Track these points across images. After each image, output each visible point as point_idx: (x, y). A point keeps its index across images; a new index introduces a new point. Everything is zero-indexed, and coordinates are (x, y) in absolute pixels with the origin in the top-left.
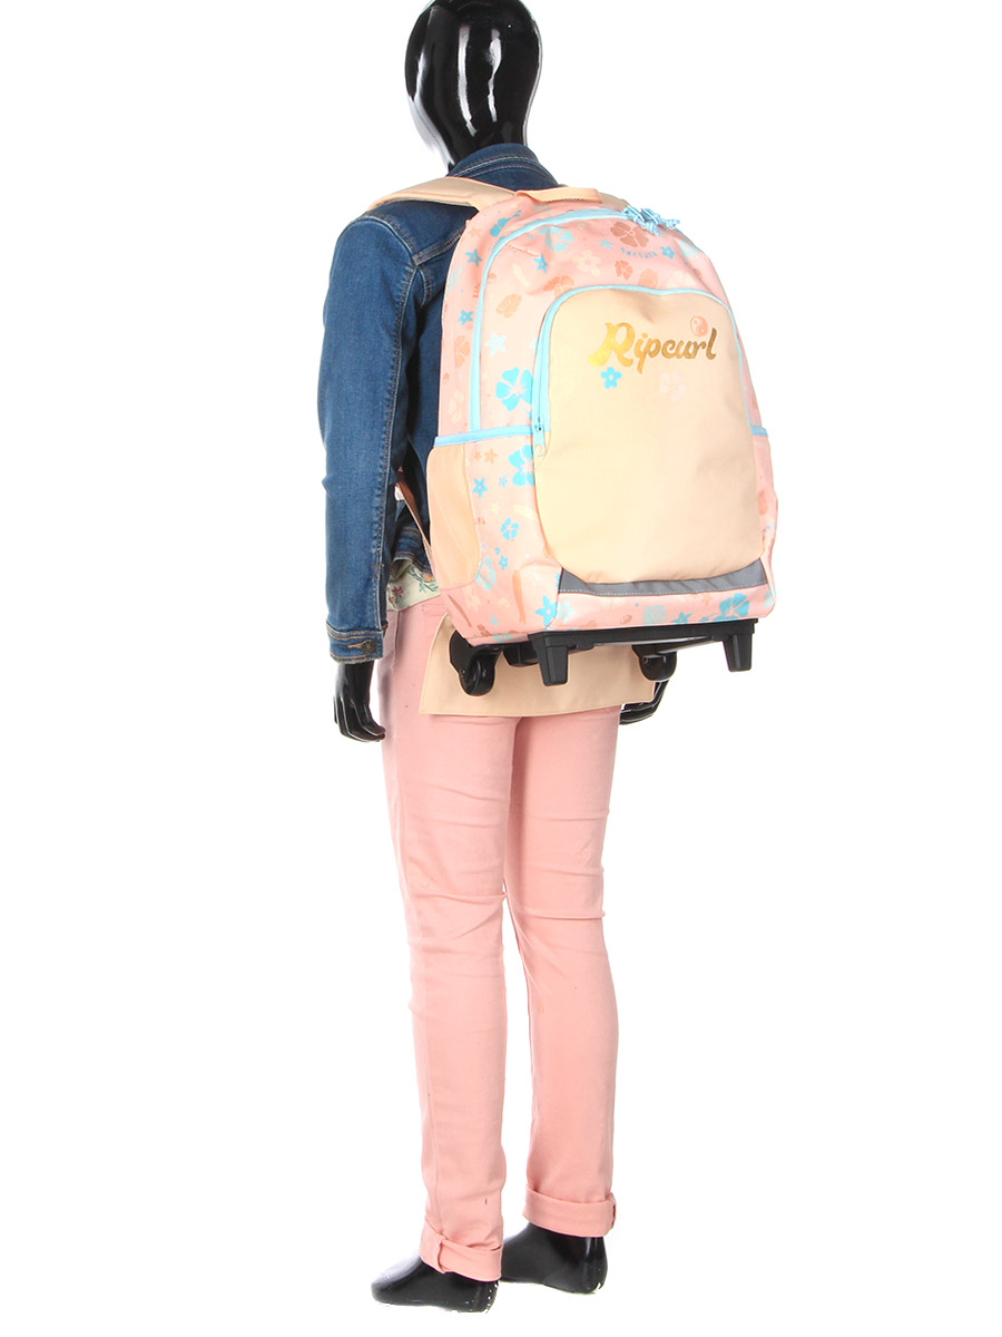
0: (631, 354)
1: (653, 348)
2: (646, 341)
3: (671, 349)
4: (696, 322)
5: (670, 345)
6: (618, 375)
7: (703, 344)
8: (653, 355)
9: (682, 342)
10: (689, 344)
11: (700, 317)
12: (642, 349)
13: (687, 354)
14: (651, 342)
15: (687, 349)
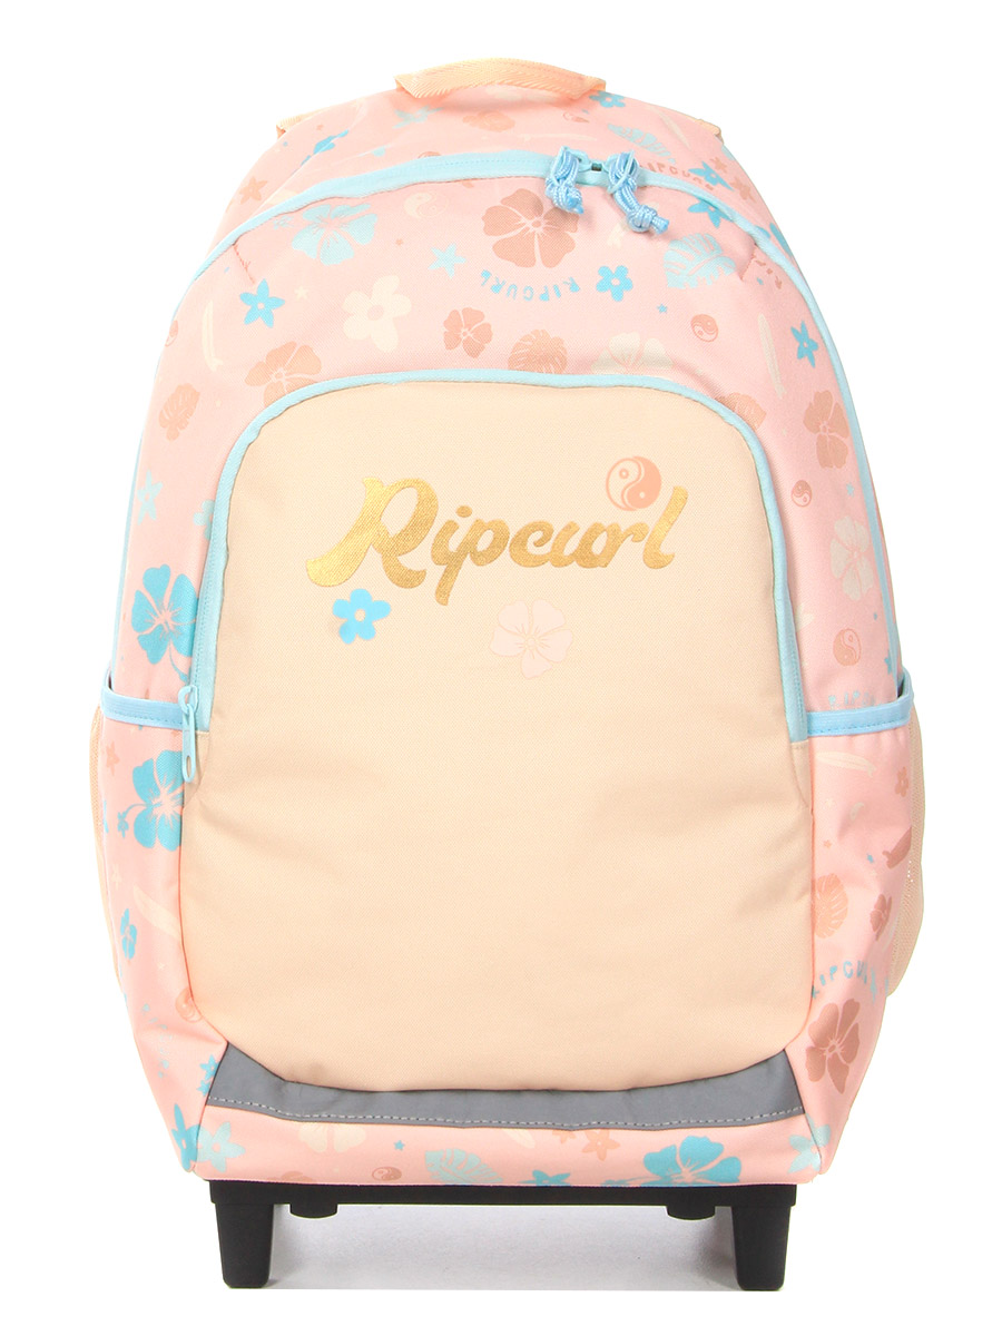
0: (419, 558)
1: (484, 543)
2: (465, 525)
3: (539, 544)
4: (624, 474)
5: (538, 535)
6: (382, 610)
7: (637, 533)
8: (483, 558)
9: (570, 529)
10: (594, 531)
11: (637, 460)
12: (454, 544)
13: (585, 557)
14: (480, 527)
15: (586, 543)
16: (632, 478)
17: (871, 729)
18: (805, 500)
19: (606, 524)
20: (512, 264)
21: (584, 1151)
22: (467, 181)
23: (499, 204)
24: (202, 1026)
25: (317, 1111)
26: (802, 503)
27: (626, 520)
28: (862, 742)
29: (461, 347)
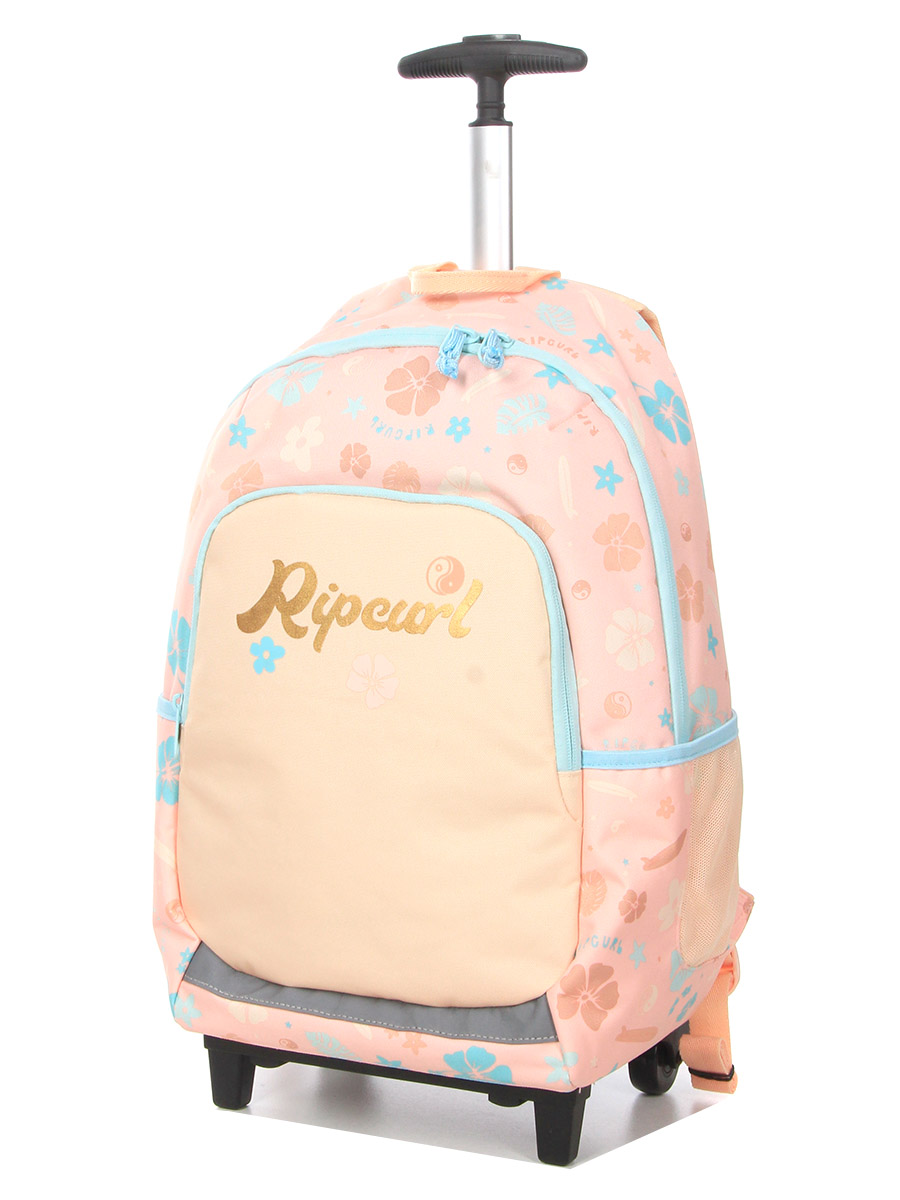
0: (304, 618)
1: (346, 610)
2: (334, 596)
3: (379, 614)
4: (439, 568)
5: (380, 608)
6: (280, 652)
7: (446, 611)
8: (344, 621)
9: (401, 604)
10: (417, 608)
11: (450, 559)
12: (326, 610)
13: (410, 626)
14: (342, 600)
15: (411, 616)
16: (444, 571)
17: (655, 765)
18: (583, 595)
19: (425, 603)
20: (394, 412)
21: (403, 1046)
22: (391, 348)
23: (402, 367)
24: (184, 926)
25: (243, 994)
26: (581, 597)
27: (439, 601)
28: (650, 775)
29: (351, 470)
